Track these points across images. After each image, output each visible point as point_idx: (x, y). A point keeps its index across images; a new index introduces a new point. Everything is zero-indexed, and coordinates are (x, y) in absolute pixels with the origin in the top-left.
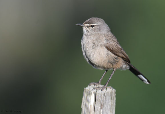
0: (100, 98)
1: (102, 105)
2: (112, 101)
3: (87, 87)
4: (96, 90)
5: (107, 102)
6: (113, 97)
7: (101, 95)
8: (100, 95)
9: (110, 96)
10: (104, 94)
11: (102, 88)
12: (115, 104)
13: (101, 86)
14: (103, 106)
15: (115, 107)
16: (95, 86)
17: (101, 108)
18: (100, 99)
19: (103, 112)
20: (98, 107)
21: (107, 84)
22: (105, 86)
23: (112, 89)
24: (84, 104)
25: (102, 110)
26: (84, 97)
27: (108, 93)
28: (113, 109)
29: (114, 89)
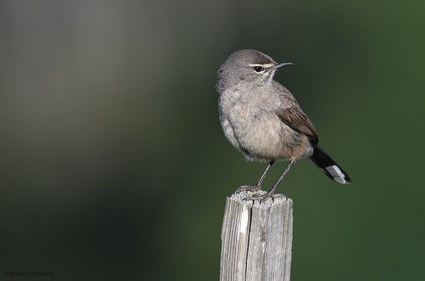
0: (260, 218)
1: (263, 233)
2: (286, 223)
3: (233, 196)
4: (252, 201)
5: (275, 226)
6: (287, 216)
7: (263, 212)
8: (260, 212)
9: (280, 213)
10: (269, 209)
11: (261, 198)
12: (291, 230)
13: (262, 193)
14: (265, 235)
15: (292, 236)
16: (249, 192)
17: (263, 239)
18: (259, 220)
19: (266, 246)
20: (255, 237)
21: (273, 190)
22: (270, 194)
23: (284, 199)
24: (227, 230)
25: (264, 244)
26: (226, 217)
27: (277, 207)
28: (287, 242)
29: (289, 199)
